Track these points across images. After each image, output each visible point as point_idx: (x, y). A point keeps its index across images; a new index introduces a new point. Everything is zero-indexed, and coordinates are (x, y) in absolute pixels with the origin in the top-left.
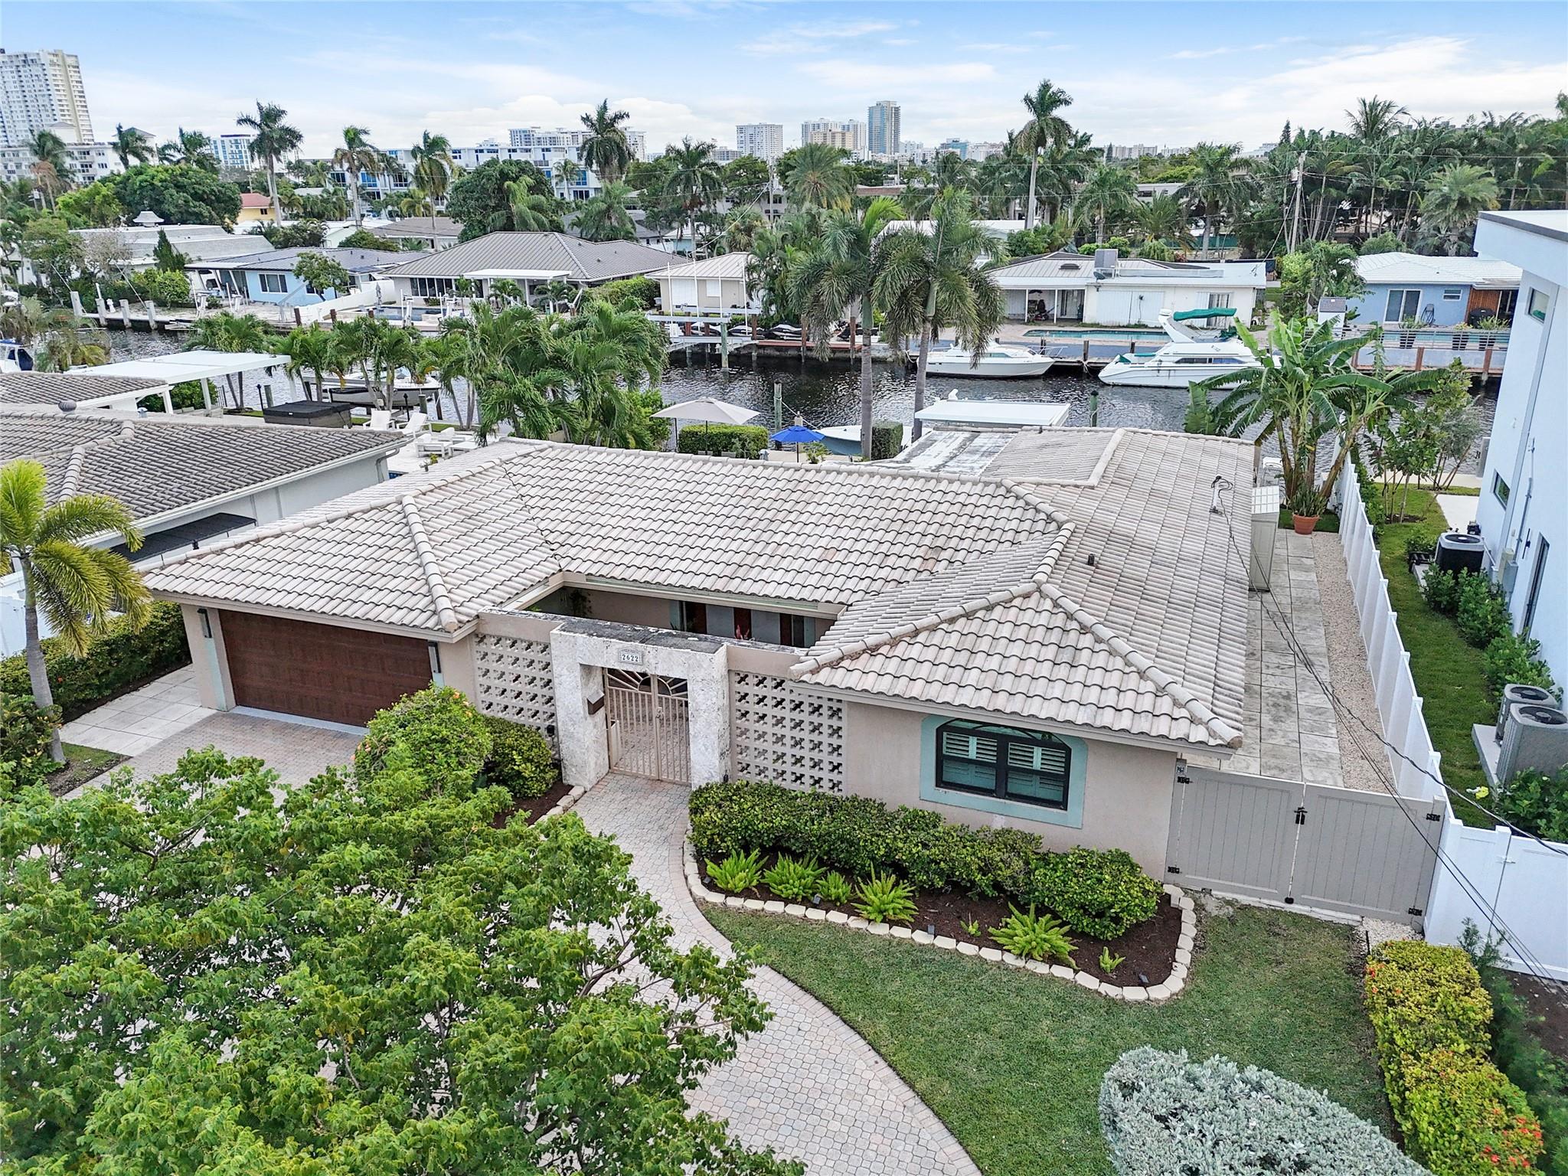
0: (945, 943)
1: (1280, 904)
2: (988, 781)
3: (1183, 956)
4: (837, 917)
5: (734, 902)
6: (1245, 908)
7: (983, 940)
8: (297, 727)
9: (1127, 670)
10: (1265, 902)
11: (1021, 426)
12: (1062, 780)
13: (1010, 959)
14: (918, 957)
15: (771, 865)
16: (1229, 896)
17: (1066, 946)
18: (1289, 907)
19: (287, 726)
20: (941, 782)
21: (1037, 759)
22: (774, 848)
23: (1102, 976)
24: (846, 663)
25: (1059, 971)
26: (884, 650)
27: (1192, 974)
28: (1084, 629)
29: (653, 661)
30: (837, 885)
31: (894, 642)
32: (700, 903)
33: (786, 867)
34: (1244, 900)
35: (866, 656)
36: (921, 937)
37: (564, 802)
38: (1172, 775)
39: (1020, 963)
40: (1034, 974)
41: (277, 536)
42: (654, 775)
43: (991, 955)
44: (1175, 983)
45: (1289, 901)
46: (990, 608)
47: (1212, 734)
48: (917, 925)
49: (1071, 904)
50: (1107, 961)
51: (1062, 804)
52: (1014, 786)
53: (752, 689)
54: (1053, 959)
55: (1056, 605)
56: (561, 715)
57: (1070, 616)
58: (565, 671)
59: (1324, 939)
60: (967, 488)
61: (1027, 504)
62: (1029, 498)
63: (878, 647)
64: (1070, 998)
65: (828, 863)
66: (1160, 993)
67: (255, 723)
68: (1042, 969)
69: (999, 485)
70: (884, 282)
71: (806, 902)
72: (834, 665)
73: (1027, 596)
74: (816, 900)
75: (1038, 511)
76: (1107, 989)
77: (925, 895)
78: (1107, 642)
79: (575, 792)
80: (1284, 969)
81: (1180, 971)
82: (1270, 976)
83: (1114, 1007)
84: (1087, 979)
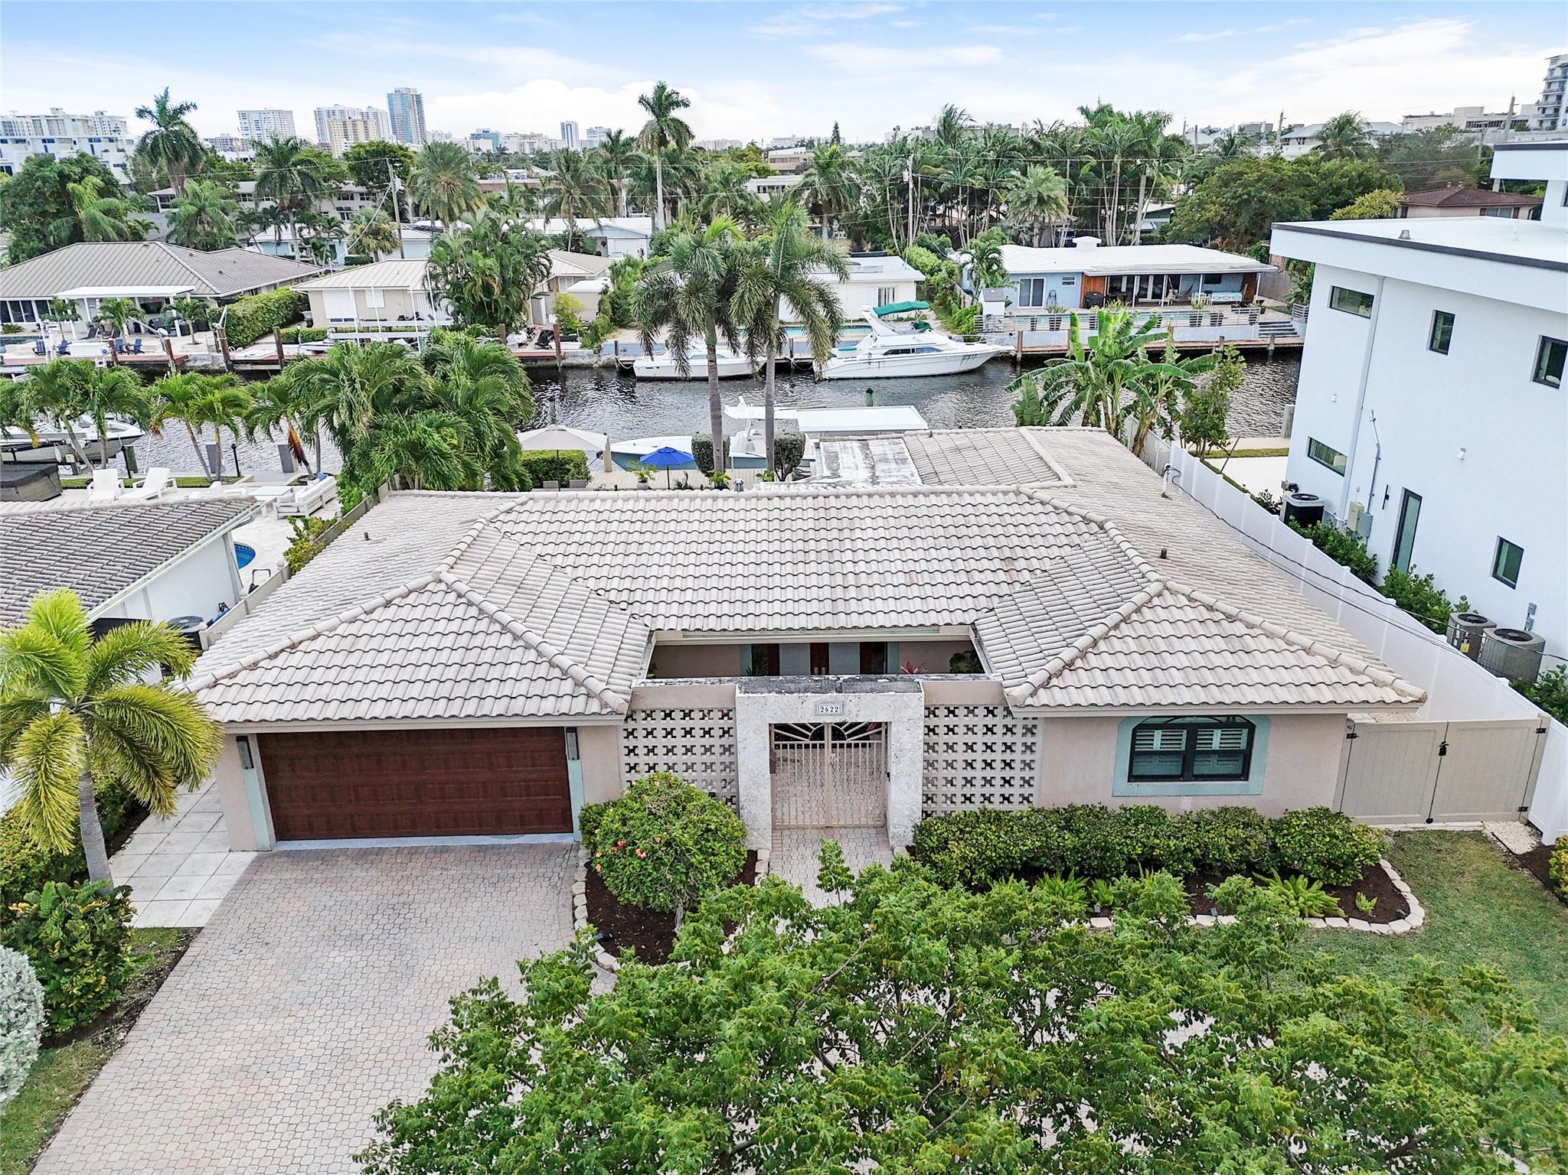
1: (1423, 826)
6: (1398, 834)
8: (380, 852)
9: (1292, 649)
10: (1409, 827)
12: (1246, 756)
16: (1383, 827)
17: (1333, 899)
19: (364, 854)
20: (1133, 778)
21: (1218, 740)
24: (1054, 681)
25: (1334, 922)
26: (1077, 664)
27: (1420, 898)
28: (1231, 619)
29: (854, 710)
30: (1106, 890)
31: (1083, 654)
34: (1393, 828)
35: (1067, 672)
36: (1205, 921)
37: (760, 868)
38: (1343, 732)
40: (1318, 930)
41: (314, 638)
42: (822, 823)
44: (1417, 909)
45: (1429, 821)
47: (1400, 692)
50: (1365, 903)
51: (1248, 776)
52: (1199, 768)
53: (942, 721)
55: (1190, 599)
56: (743, 779)
57: (1210, 608)
58: (751, 734)
59: (1474, 847)
61: (1056, 508)
63: (1072, 662)
66: (1415, 921)
68: (1319, 924)
72: (1046, 685)
73: (1159, 595)
76: (1376, 928)
78: (1260, 627)
79: (763, 856)
81: (1412, 901)
82: (1467, 885)
83: (1396, 943)
84: (1359, 924)
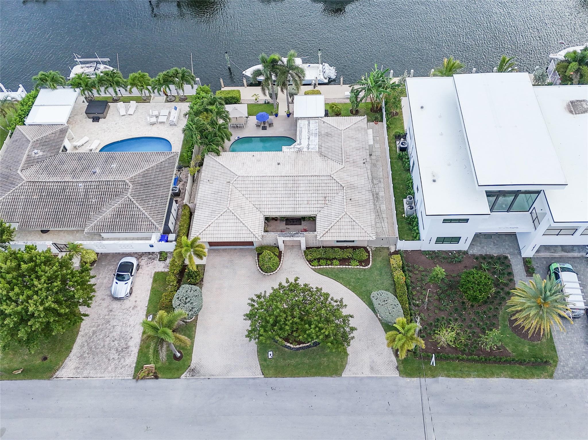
0: (344, 266)
3: (371, 259)
4: (330, 266)
5: (316, 267)
10: (379, 246)
13: (352, 267)
15: (319, 262)
17: (358, 264)
18: (381, 246)
20: (337, 242)
22: (319, 259)
23: (363, 266)
25: (358, 267)
29: (294, 239)
30: (329, 262)
32: (312, 268)
33: (322, 261)
34: (376, 246)
36: (341, 266)
37: (282, 255)
39: (354, 267)
41: (212, 223)
43: (350, 267)
44: (371, 264)
47: (373, 239)
49: (358, 259)
50: (363, 264)
51: (354, 242)
55: (349, 216)
57: (352, 218)
58: (280, 241)
59: (386, 250)
60: (325, 178)
61: (337, 181)
63: (327, 231)
64: (360, 271)
65: (327, 259)
66: (369, 266)
68: (356, 267)
69: (330, 176)
71: (326, 265)
72: (323, 236)
75: (339, 183)
77: (340, 260)
79: (283, 252)
82: (380, 259)
83: (365, 270)
84: (361, 267)
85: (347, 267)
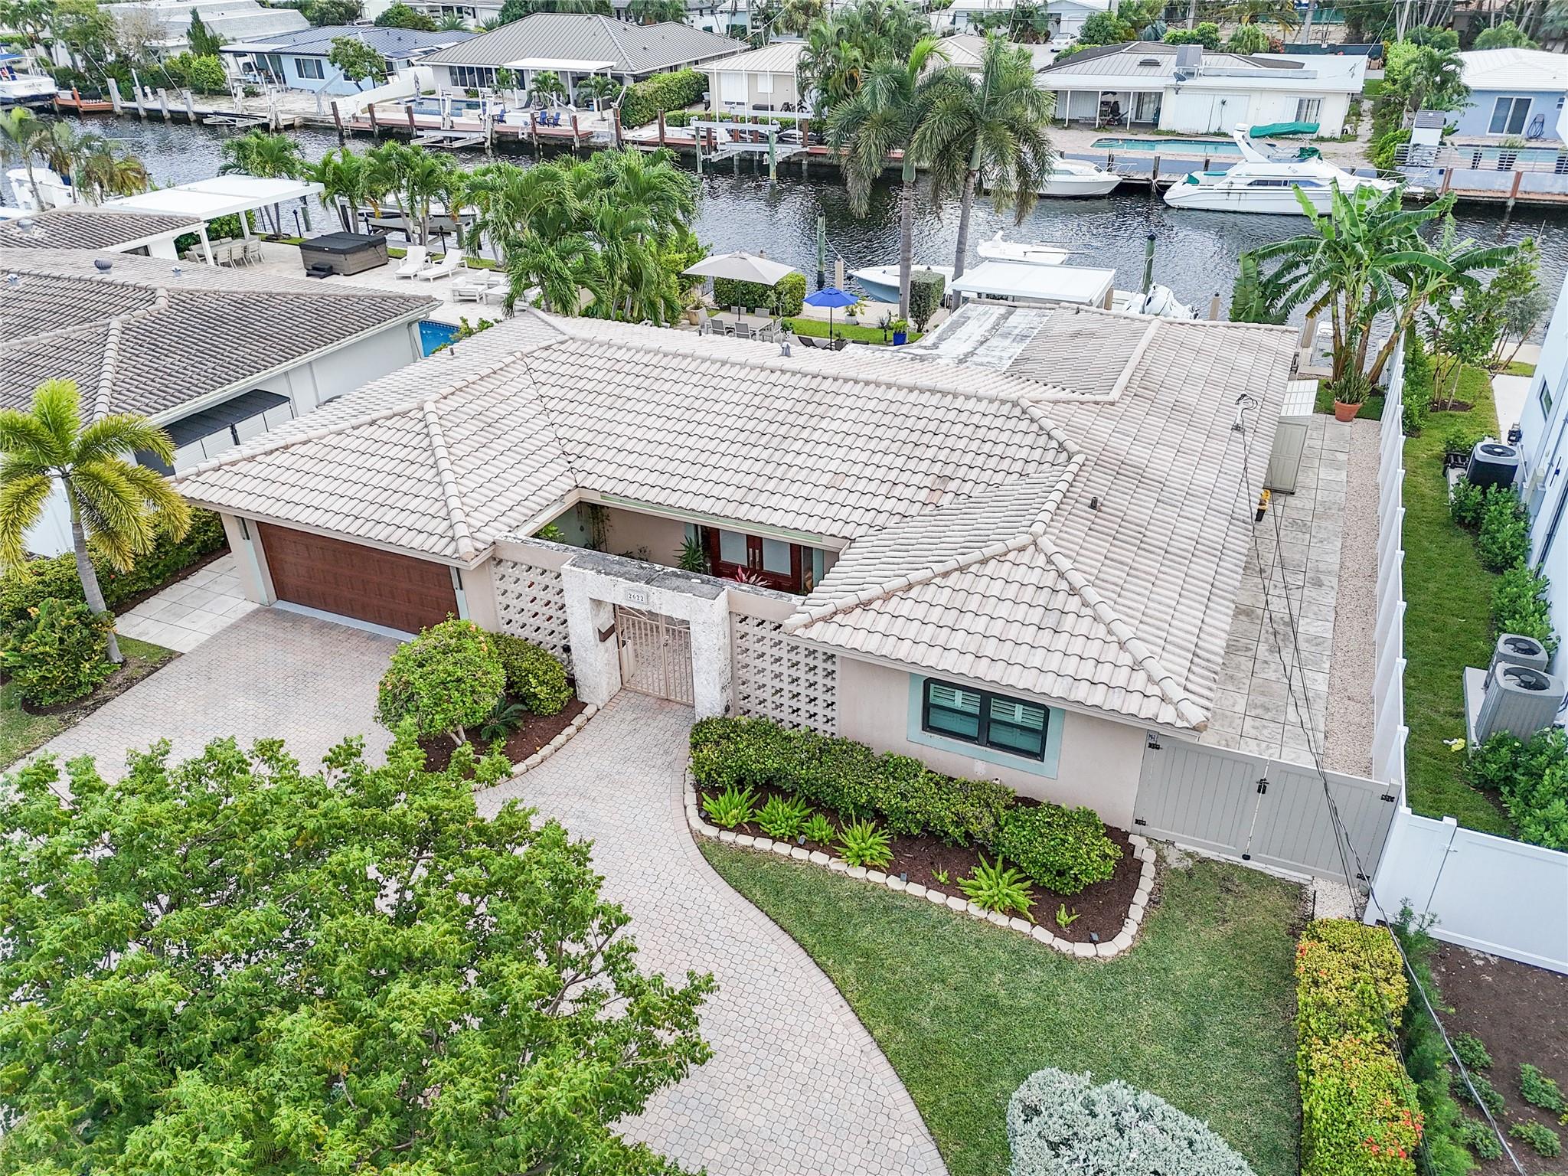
0: (916, 890)
1: (1238, 860)
2: (971, 729)
3: (1136, 913)
4: (819, 858)
5: (727, 837)
6: (1204, 861)
7: (952, 889)
8: (334, 626)
9: (1109, 638)
10: (1222, 857)
11: (1058, 302)
12: (1042, 734)
13: (975, 910)
14: (888, 905)
15: (760, 804)
16: (1191, 849)
17: (1024, 901)
18: (1245, 863)
19: (324, 625)
20: (927, 726)
21: (1018, 715)
22: (768, 787)
23: (1057, 931)
24: (838, 618)
25: (1018, 924)
26: (876, 605)
27: (1142, 930)
28: (1073, 591)
29: (657, 602)
30: (820, 826)
31: (887, 597)
32: (696, 835)
33: (777, 808)
34: (1205, 853)
35: (858, 611)
36: (894, 883)
37: (578, 721)
38: (1143, 742)
39: (983, 914)
40: (994, 926)
41: (305, 443)
42: (663, 695)
43: (956, 904)
44: (1124, 940)
45: (1246, 857)
46: (984, 562)
47: (1180, 715)
48: (893, 870)
49: (1034, 862)
50: (1063, 917)
51: (1039, 755)
52: (998, 734)
53: (751, 629)
54: (1014, 912)
55: (1049, 561)
56: (574, 636)
57: (1061, 575)
58: (576, 603)
59: (1274, 899)
60: (982, 406)
61: (1041, 428)
62: (1044, 422)
63: (870, 602)
64: (1023, 954)
65: (815, 804)
66: (1108, 950)
67: (296, 620)
68: (1002, 920)
69: (1015, 404)
70: (924, 135)
71: (792, 841)
72: (827, 619)
73: (1022, 549)
74: (801, 840)
75: (1050, 437)
76: (1060, 944)
77: (902, 841)
78: (1093, 607)
79: (589, 711)
80: (1229, 929)
81: (1131, 928)
83: (1064, 962)
84: (1042, 935)
85: (936, 897)
